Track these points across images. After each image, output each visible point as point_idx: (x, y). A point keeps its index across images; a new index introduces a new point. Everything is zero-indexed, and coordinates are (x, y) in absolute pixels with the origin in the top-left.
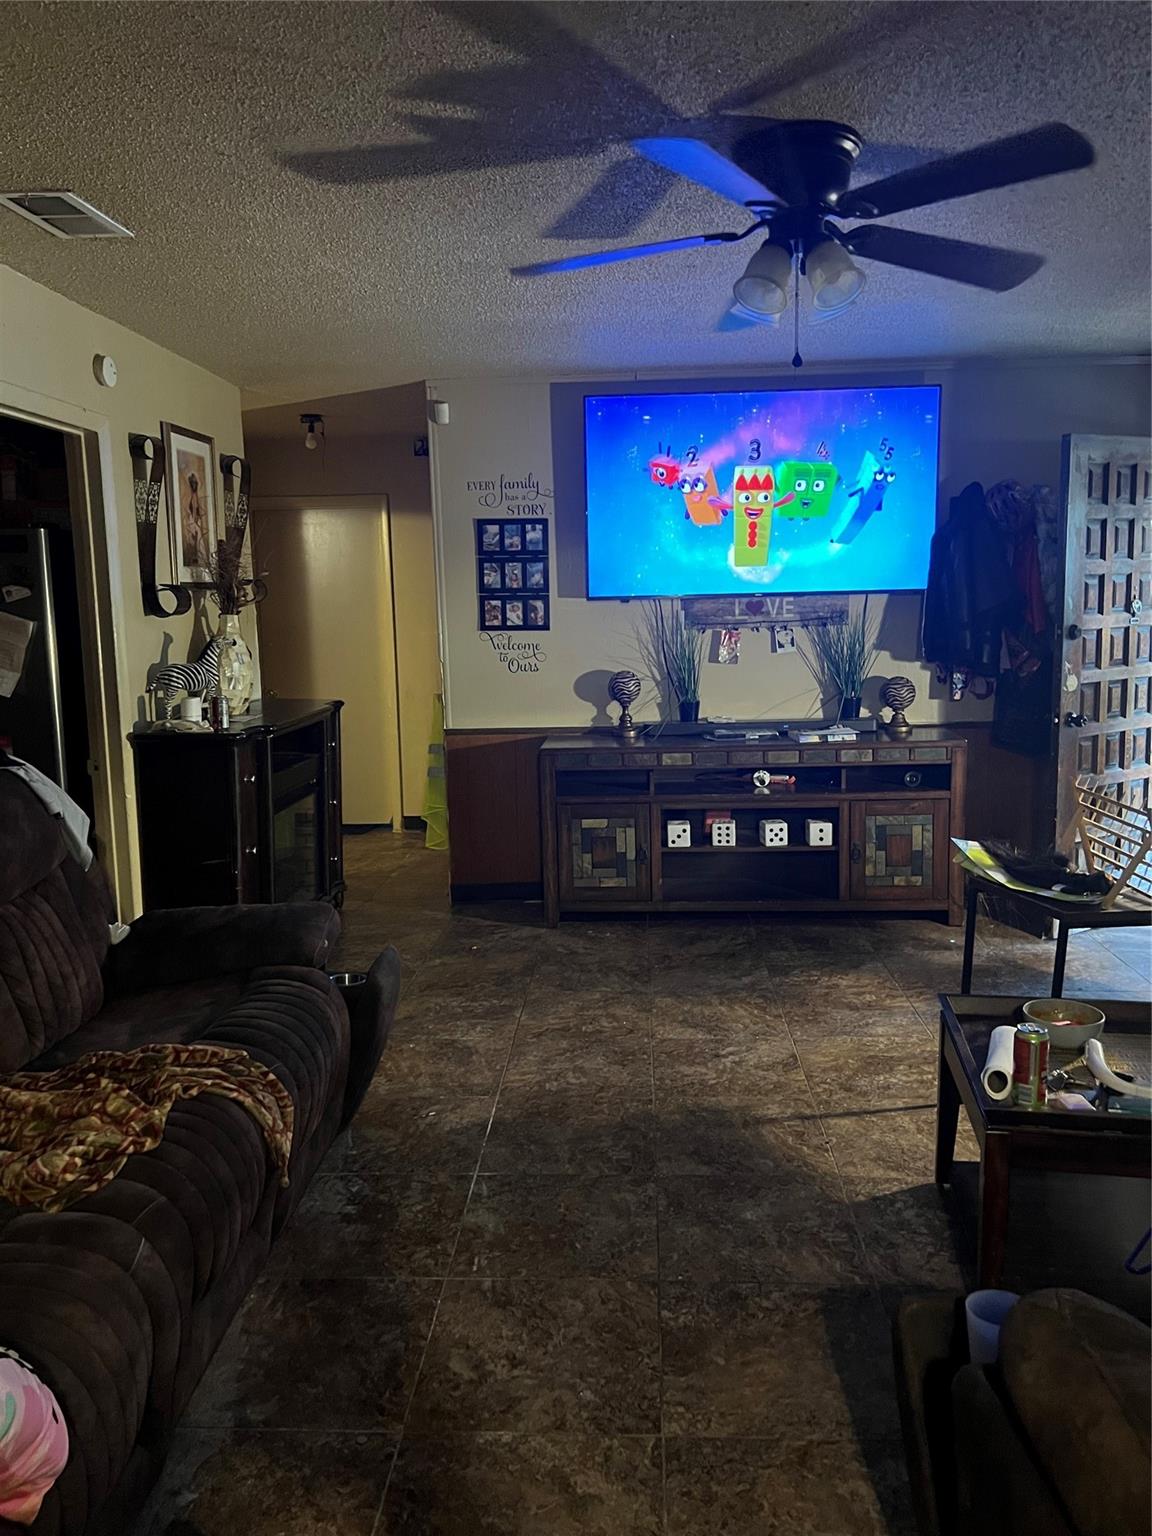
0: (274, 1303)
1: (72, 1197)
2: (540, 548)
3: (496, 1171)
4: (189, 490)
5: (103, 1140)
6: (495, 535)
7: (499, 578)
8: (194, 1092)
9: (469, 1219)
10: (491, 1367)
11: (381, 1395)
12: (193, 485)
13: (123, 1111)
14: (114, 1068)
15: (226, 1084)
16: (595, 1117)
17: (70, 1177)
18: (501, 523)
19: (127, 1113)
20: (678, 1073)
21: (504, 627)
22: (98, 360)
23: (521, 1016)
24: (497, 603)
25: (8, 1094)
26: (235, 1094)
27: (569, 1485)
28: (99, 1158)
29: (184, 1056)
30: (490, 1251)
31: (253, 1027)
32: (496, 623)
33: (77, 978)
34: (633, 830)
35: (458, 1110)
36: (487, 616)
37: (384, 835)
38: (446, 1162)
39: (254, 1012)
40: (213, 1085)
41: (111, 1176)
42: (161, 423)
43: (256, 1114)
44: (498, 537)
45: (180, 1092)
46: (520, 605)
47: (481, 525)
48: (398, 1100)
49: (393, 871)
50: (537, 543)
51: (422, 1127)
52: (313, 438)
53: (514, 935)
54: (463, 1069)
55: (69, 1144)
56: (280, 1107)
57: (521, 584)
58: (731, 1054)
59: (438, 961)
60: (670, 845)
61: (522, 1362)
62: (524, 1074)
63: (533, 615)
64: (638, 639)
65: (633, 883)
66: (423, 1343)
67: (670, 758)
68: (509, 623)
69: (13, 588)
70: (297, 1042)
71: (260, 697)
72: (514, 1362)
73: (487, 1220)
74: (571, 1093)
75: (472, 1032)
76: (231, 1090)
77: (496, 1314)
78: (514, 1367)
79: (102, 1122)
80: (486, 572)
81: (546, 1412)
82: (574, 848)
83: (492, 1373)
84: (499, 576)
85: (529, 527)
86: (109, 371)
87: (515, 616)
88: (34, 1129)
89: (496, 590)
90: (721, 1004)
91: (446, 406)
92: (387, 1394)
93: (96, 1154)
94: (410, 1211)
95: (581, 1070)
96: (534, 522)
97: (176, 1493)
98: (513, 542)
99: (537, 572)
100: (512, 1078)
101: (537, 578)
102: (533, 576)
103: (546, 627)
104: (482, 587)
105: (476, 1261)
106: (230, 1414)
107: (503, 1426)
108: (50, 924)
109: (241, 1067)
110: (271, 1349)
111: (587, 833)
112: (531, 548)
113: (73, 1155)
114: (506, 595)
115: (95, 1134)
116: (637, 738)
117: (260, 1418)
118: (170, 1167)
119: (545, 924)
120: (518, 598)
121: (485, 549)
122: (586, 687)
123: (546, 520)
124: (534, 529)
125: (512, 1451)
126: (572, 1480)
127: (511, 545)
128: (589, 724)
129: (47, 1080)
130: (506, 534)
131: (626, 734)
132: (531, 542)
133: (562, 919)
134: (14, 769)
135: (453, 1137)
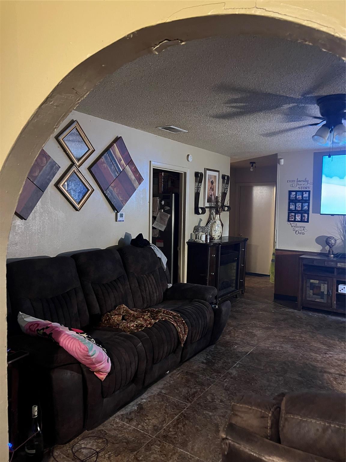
0: (178, 374)
1: (132, 332)
2: (307, 199)
3: (243, 363)
4: (211, 184)
5: (140, 323)
6: (294, 195)
7: (294, 207)
8: (164, 319)
9: (230, 371)
10: (215, 400)
11: (190, 397)
12: (212, 183)
13: (147, 319)
14: (151, 311)
15: (171, 320)
16: (278, 359)
17: (132, 328)
18: (296, 192)
19: (148, 319)
20: (310, 354)
21: (295, 221)
22: (188, 155)
23: (274, 331)
24: (294, 214)
25: (129, 311)
26: (173, 322)
27: (218, 427)
28: (139, 326)
29: (165, 312)
30: (231, 379)
31: (185, 311)
32: (293, 220)
33: (156, 294)
34: (327, 285)
35: (243, 348)
36: (290, 218)
37: (268, 278)
38: (233, 358)
39: (187, 308)
40: (168, 319)
41: (140, 330)
42: (205, 168)
43: (177, 328)
44: (295, 196)
45: (161, 319)
46: (300, 215)
47: (290, 192)
48: (230, 342)
49: (263, 288)
50: (306, 198)
51: (232, 349)
52: (252, 168)
53: (287, 310)
54: (250, 339)
55: (135, 322)
56: (184, 329)
57: (301, 209)
58: (331, 354)
59: (261, 312)
60: (339, 292)
61: (223, 402)
62: (266, 344)
63: (304, 218)
64: (337, 227)
65: (325, 302)
66: (204, 391)
67: (340, 264)
68: (296, 220)
69: (167, 207)
70: (194, 316)
71: (228, 236)
72: (221, 401)
73: (234, 372)
74: (275, 351)
75: (259, 331)
76: (172, 321)
77: (224, 391)
78: (221, 402)
79: (143, 320)
80: (290, 205)
81: (222, 413)
82: (307, 288)
83: (215, 401)
84: (294, 206)
85: (304, 193)
86: (190, 158)
87: (298, 218)
88: (133, 319)
89: (293, 210)
90: (338, 341)
91: (283, 160)
92: (191, 397)
93: (139, 325)
94: (218, 365)
95: (282, 347)
96: (306, 191)
97: (142, 399)
98: (299, 197)
99: (306, 206)
100: (262, 344)
101: (306, 207)
102: (305, 207)
103: (308, 222)
104: (289, 209)
105: (226, 380)
106: (159, 390)
107: (211, 412)
108: (152, 281)
109: (177, 318)
110: (173, 381)
111: (311, 284)
112: (304, 199)
113: (134, 324)
114: (296, 212)
115: (140, 321)
116: (334, 257)
117: (164, 392)
118: (152, 332)
119: (297, 309)
120: (300, 213)
121: (291, 199)
122: (319, 240)
123: (310, 191)
124: (306, 193)
125: (210, 417)
126: (219, 427)
127: (299, 198)
128: (319, 252)
129: (139, 311)
130: (297, 195)
131: (330, 256)
132: (305, 197)
133: (302, 309)
134: (151, 247)
135: (238, 353)
